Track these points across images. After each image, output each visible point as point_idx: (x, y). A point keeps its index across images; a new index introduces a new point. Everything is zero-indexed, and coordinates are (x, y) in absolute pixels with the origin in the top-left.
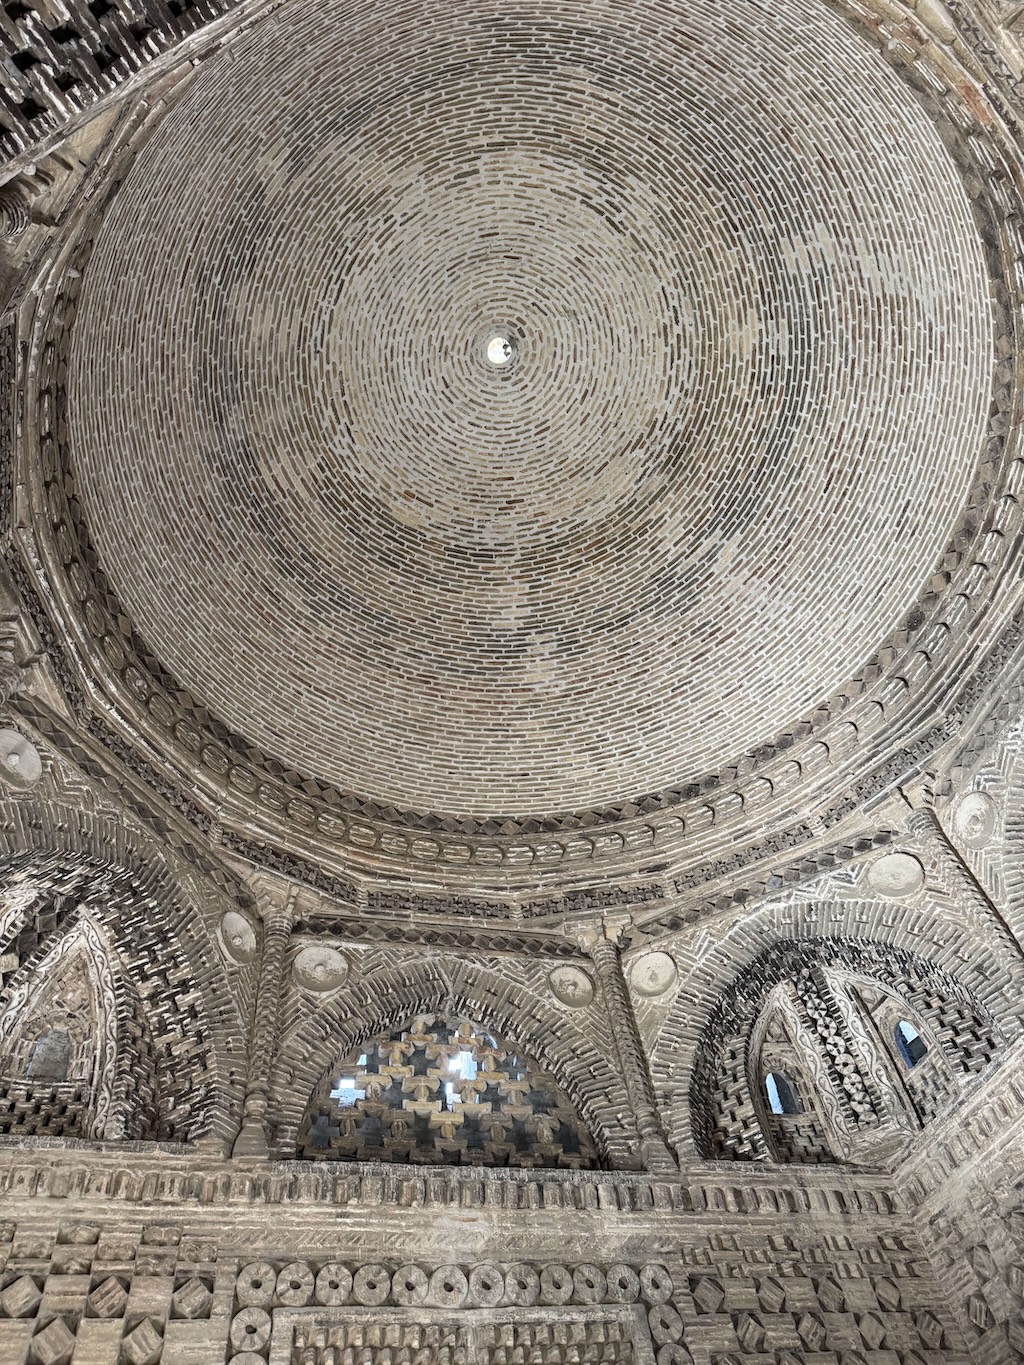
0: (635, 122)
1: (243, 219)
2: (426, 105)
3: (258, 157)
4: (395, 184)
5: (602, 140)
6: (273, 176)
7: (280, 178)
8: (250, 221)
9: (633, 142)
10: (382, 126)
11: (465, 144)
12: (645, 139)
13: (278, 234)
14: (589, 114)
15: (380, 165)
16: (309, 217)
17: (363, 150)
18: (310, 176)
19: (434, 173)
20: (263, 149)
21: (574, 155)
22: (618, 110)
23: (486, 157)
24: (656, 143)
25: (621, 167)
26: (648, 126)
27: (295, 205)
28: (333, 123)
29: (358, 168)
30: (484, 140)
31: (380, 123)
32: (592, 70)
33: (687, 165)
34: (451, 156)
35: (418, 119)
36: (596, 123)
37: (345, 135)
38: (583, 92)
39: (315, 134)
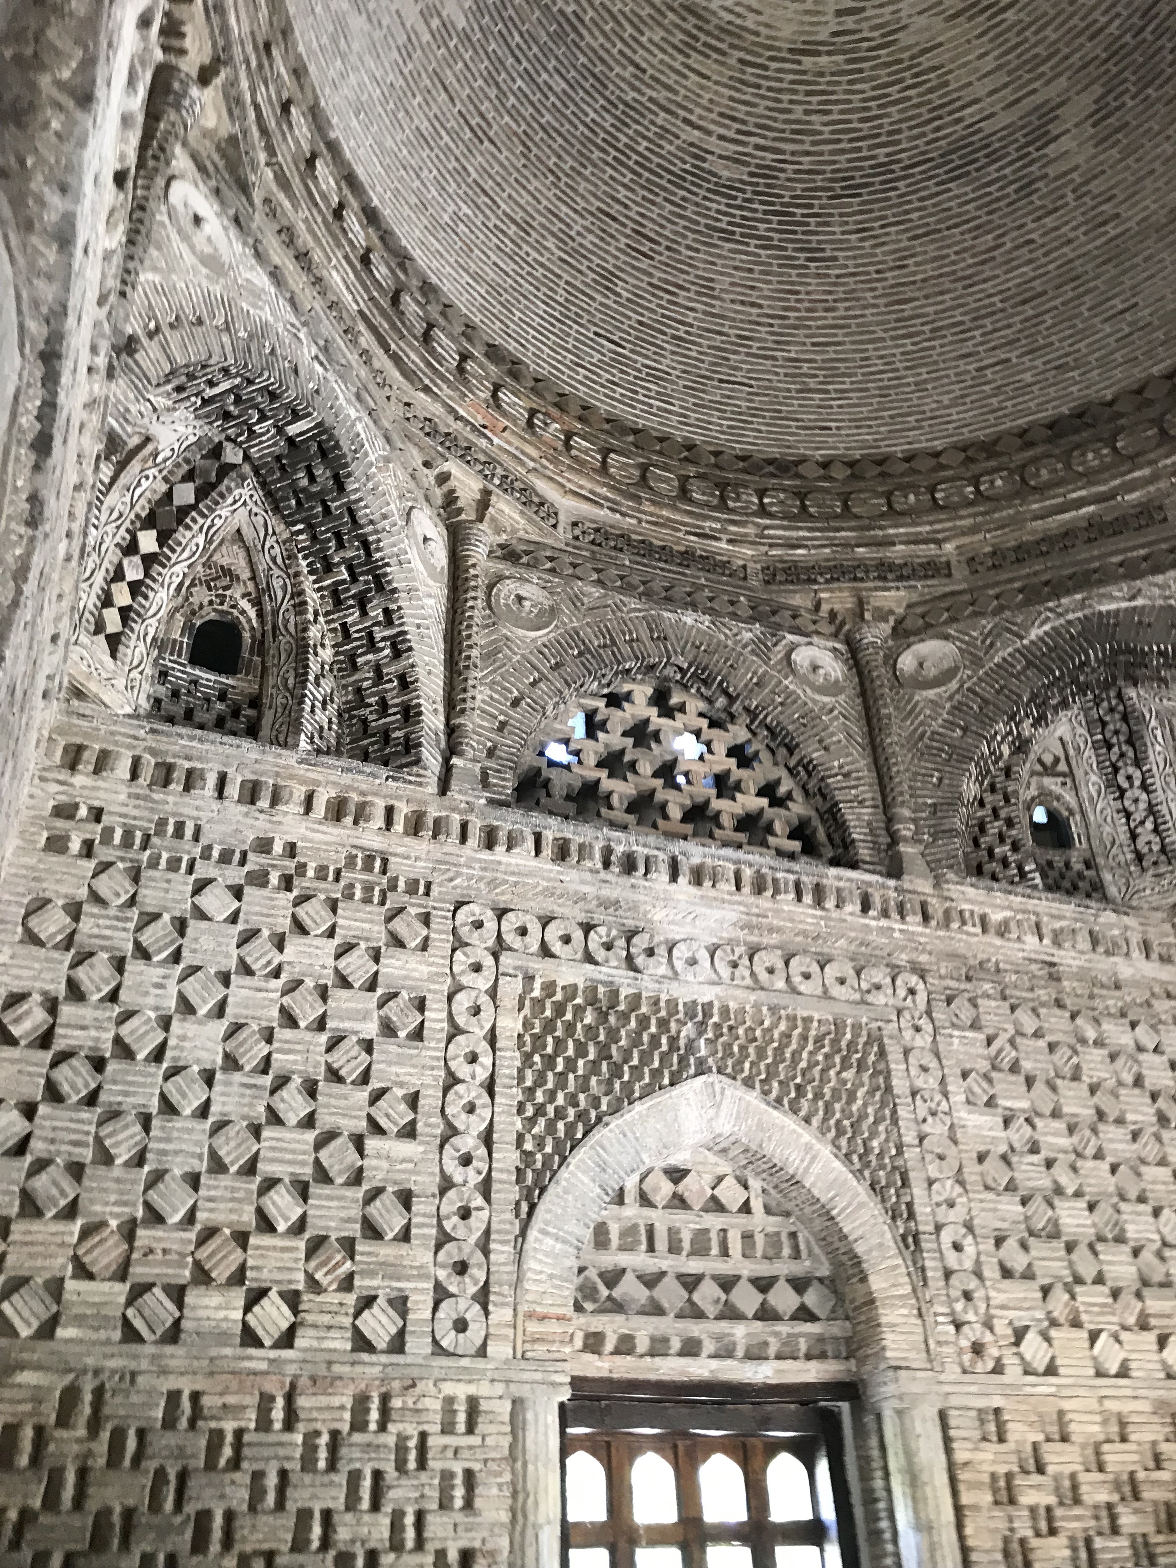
0: (662, 95)
1: (1133, 90)
2: (884, 139)
3: (1085, 167)
4: (938, 23)
5: (696, 60)
6: (1076, 126)
7: (1071, 115)
8: (1126, 80)
9: (662, 61)
10: (937, 123)
11: (849, 61)
12: (650, 71)
13: (1101, 30)
14: (711, 101)
15: (952, 60)
16: (1056, 30)
17: (967, 95)
18: (1035, 91)
19: (888, 23)
20: (1075, 175)
21: (723, 30)
22: (682, 113)
23: (823, 35)
24: (637, 66)
25: (671, 15)
26: (649, 92)
27: (1066, 58)
28: (993, 158)
29: (976, 70)
30: (824, 60)
31: (938, 129)
32: (715, 175)
33: (601, 40)
34: (865, 45)
35: (897, 117)
36: (702, 87)
37: (980, 130)
38: (721, 137)
39: (1015, 155)
